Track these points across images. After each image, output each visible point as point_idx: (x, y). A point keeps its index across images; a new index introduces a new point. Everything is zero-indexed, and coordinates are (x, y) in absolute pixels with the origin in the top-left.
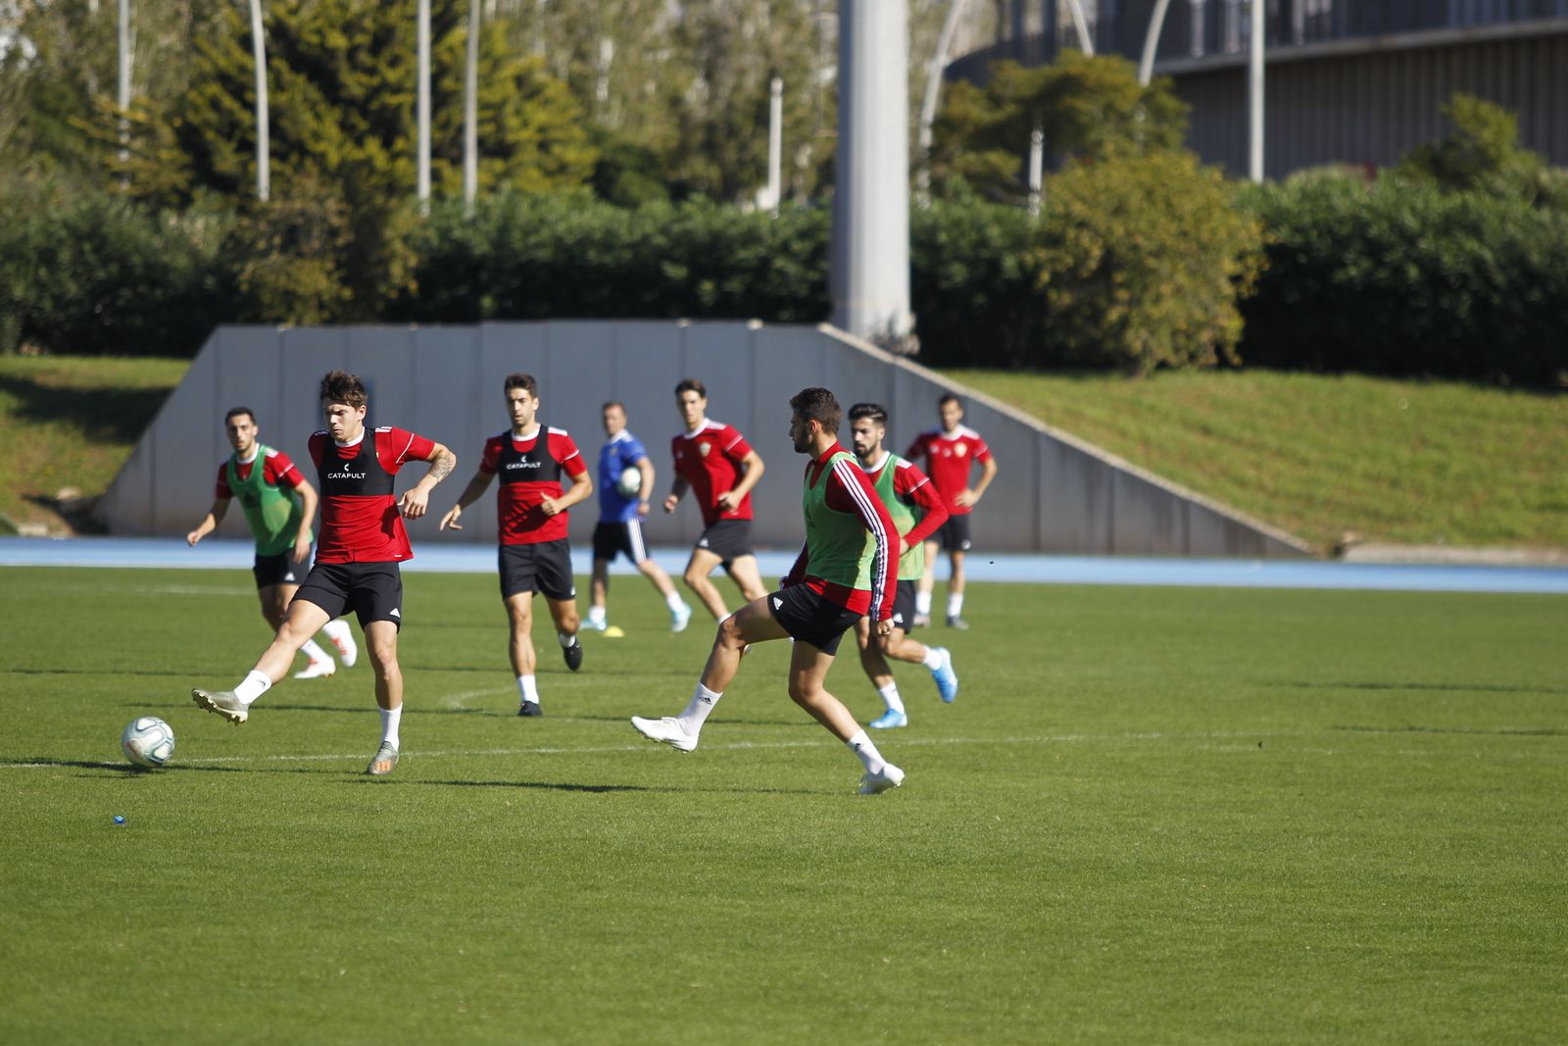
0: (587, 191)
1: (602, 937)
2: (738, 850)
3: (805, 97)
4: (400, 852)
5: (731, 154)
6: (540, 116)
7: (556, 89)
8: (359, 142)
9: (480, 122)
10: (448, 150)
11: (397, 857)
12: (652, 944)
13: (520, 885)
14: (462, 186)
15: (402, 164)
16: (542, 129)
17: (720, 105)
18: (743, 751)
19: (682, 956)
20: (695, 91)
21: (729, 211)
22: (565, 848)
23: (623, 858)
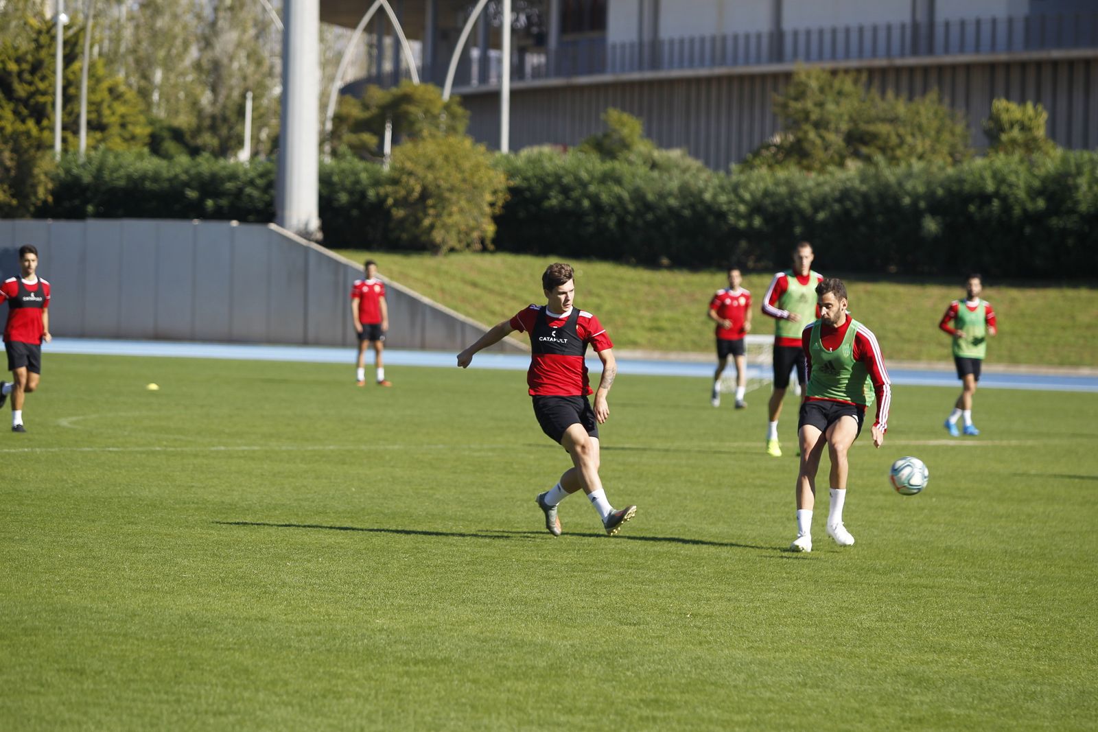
0: (146, 150)
1: (136, 549)
2: (213, 504)
3: (265, 102)
4: (29, 502)
5: (224, 131)
6: (121, 109)
7: (130, 95)
8: (23, 121)
9: (89, 112)
10: (71, 127)
11: (28, 505)
12: (163, 553)
13: (93, 521)
14: (78, 146)
15: (46, 134)
16: (123, 116)
17: (219, 105)
18: (218, 452)
19: (179, 560)
20: (206, 98)
21: (222, 162)
22: (119, 502)
23: (150, 507)
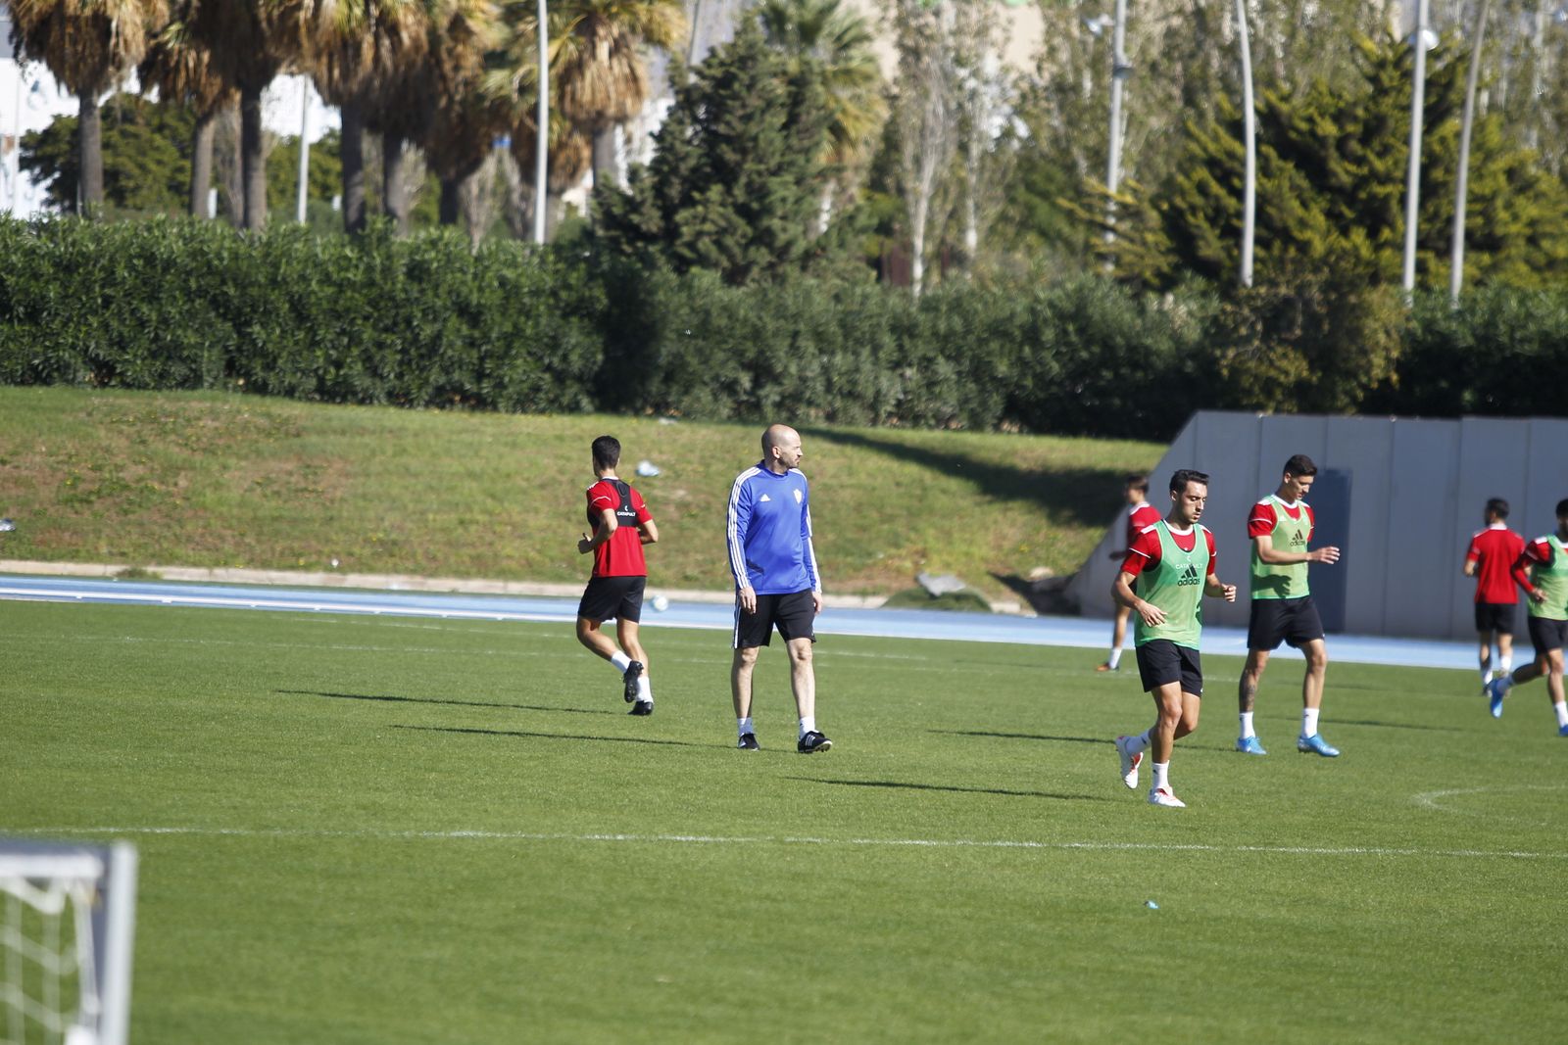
4: (1369, 951)
6: (1530, 210)
7: (1548, 183)
8: (1345, 232)
9: (1469, 215)
10: (1436, 242)
11: (1367, 956)
13: (1494, 992)
14: (1449, 277)
15: (1387, 253)
16: (1532, 223)
22: (1539, 956)
